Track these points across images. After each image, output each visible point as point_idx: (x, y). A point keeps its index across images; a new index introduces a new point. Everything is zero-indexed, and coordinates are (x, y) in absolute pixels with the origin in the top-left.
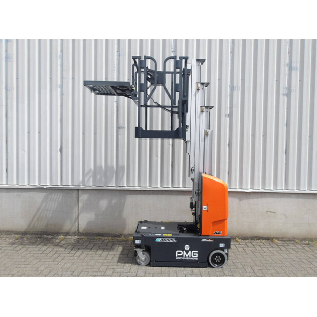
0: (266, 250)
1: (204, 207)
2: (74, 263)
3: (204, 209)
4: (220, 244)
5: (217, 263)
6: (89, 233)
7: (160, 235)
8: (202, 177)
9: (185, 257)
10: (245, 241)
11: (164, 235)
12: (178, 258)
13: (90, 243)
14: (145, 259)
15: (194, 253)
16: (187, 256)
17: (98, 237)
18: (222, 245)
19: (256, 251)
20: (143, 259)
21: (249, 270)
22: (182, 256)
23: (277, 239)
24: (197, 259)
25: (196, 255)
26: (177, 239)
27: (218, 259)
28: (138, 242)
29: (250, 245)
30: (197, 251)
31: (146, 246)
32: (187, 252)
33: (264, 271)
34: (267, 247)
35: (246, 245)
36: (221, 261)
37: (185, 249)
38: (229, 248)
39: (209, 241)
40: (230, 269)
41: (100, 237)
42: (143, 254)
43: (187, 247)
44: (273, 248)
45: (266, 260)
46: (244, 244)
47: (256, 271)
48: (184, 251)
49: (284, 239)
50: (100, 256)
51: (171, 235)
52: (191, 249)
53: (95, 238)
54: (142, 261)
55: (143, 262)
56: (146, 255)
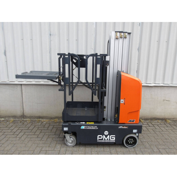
0: (163, 128)
1: (121, 100)
2: (15, 144)
3: (121, 102)
4: (134, 130)
5: (131, 144)
6: (32, 117)
7: (84, 123)
8: (121, 75)
9: (105, 140)
10: (146, 121)
11: (87, 123)
12: (99, 141)
13: (32, 125)
14: (72, 142)
15: (112, 137)
16: (106, 139)
17: (39, 120)
18: (135, 131)
19: (156, 130)
20: (71, 141)
21: (156, 150)
22: (102, 139)
23: (169, 119)
24: (114, 141)
25: (113, 139)
26: (98, 126)
27: (131, 141)
28: (66, 129)
29: (150, 125)
30: (115, 136)
31: (72, 132)
32: (106, 136)
33: (167, 150)
34: (163, 126)
35: (148, 124)
36: (133, 142)
37: (105, 134)
38: (141, 133)
39: (125, 127)
40: (140, 148)
41: (41, 119)
42: (70, 138)
43: (106, 133)
44: (168, 127)
45: (166, 139)
46: (146, 124)
47: (161, 150)
48: (104, 136)
49: (174, 120)
50: (37, 137)
51: (93, 123)
52: (110, 134)
53: (37, 120)
54: (69, 143)
55: (71, 143)
56: (72, 138)
